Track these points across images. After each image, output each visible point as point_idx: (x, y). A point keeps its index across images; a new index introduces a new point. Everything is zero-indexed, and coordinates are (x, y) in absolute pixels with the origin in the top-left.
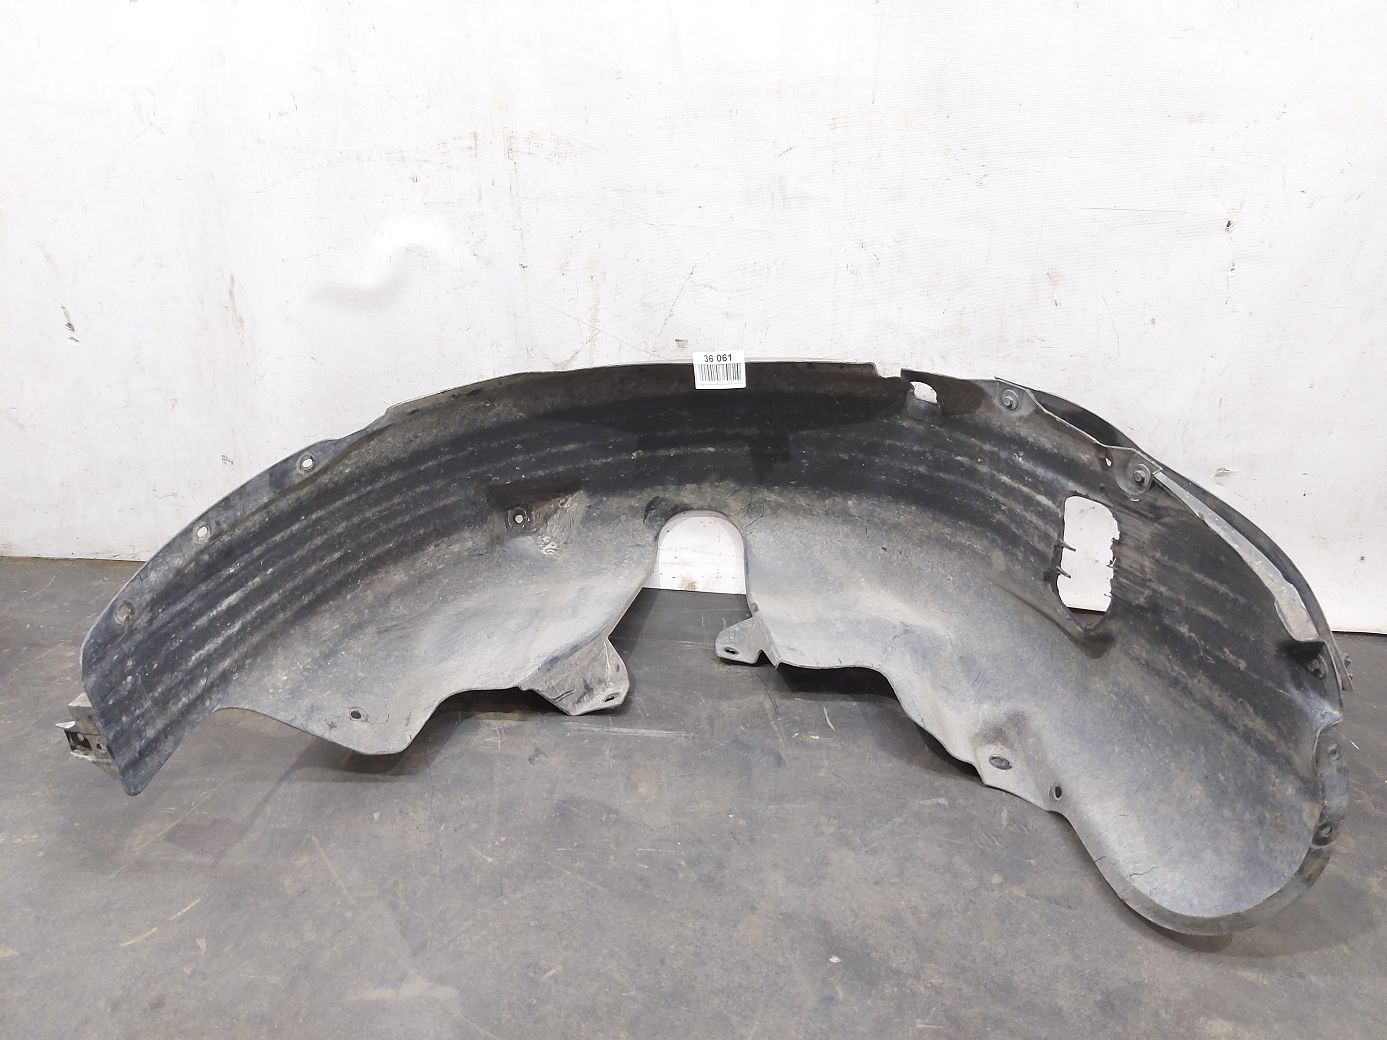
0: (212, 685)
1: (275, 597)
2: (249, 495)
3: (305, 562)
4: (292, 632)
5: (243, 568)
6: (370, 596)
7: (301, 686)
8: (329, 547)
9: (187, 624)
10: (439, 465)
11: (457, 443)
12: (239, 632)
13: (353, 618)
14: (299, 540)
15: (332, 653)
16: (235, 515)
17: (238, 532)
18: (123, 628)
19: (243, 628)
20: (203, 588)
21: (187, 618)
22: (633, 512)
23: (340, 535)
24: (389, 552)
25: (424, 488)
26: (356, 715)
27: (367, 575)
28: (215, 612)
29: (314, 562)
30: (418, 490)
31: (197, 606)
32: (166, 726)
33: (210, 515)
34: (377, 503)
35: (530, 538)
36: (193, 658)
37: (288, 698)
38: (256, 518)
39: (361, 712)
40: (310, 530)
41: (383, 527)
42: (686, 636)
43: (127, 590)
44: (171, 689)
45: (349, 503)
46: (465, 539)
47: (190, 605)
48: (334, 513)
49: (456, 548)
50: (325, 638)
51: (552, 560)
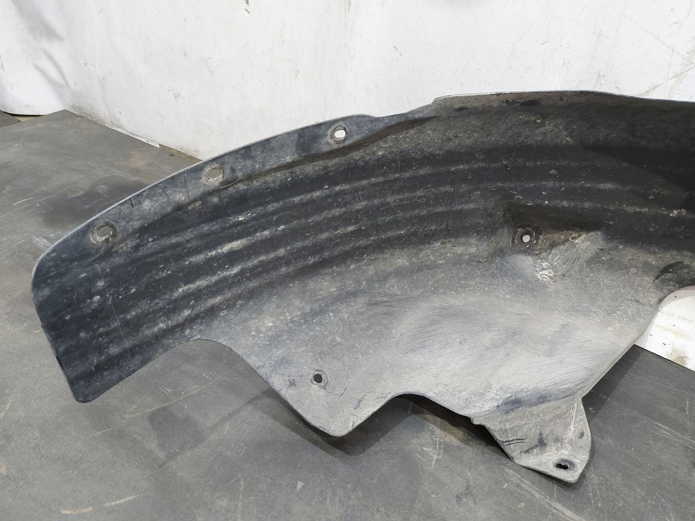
0: (197, 316)
1: (281, 252)
2: (272, 150)
3: (318, 227)
4: (291, 285)
5: (254, 219)
6: (371, 270)
7: (282, 336)
8: (346, 219)
9: (179, 258)
10: (469, 170)
11: (493, 153)
12: (236, 275)
13: (350, 285)
14: (319, 206)
15: (322, 312)
16: (253, 165)
17: (256, 184)
18: (99, 249)
19: (242, 273)
20: (205, 228)
21: (179, 253)
22: (647, 268)
23: (358, 211)
24: (399, 238)
25: (448, 188)
26: (318, 378)
27: (374, 253)
28: (214, 253)
29: (327, 230)
30: (442, 189)
31: (194, 243)
32: (135, 346)
33: (226, 159)
34: (400, 191)
35: (530, 258)
36: (180, 290)
37: (266, 345)
38: (279, 174)
39: (323, 377)
40: (330, 200)
41: (400, 215)
42: (663, 418)
43: (111, 212)
44: (149, 314)
45: (374, 185)
46: (471, 244)
47: (188, 241)
48: (358, 190)
49: (459, 250)
50: (319, 297)
51: (544, 286)
